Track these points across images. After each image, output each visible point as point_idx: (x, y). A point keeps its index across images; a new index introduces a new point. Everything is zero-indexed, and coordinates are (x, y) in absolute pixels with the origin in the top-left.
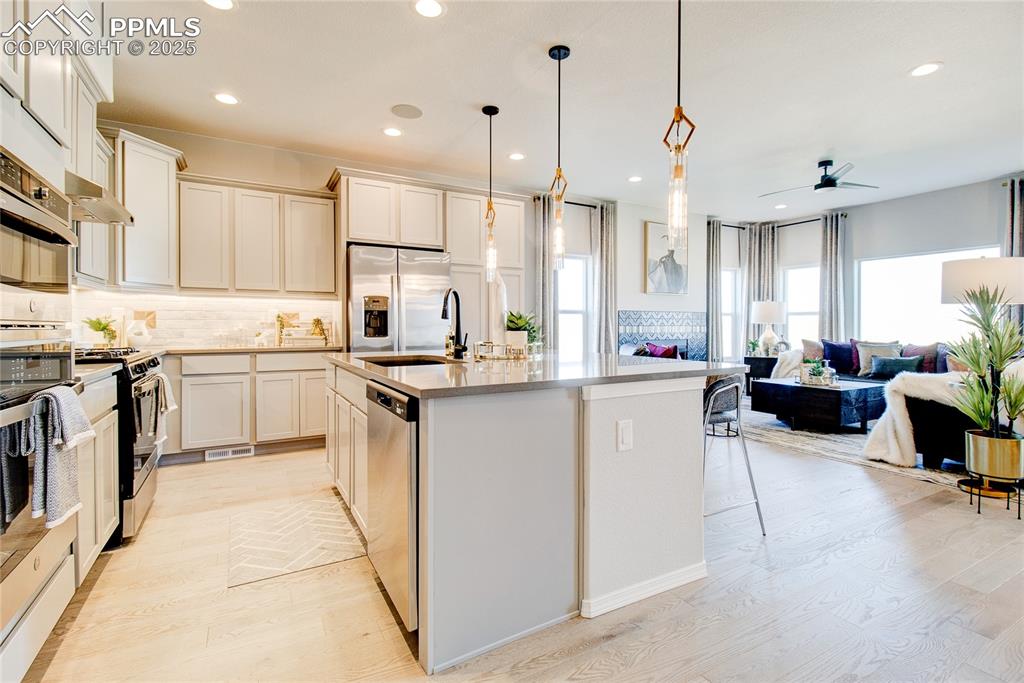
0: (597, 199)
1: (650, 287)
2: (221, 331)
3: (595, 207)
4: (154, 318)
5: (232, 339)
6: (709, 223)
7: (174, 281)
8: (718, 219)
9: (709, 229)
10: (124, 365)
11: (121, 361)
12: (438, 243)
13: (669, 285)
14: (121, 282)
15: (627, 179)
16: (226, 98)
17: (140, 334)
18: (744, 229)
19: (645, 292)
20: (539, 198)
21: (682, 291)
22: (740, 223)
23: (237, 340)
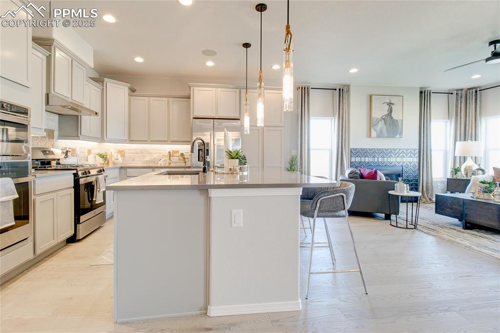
0: (336, 85)
1: (374, 134)
2: (148, 158)
3: (336, 89)
4: (124, 153)
5: (152, 162)
6: (421, 92)
7: (126, 138)
8: (430, 89)
9: (421, 97)
10: (77, 171)
11: (76, 169)
12: (236, 116)
13: (387, 132)
14: (105, 139)
15: (348, 71)
16: (139, 60)
17: (117, 159)
18: (452, 94)
19: (370, 137)
20: (299, 88)
21: (398, 136)
22: (449, 90)
23: (154, 162)
